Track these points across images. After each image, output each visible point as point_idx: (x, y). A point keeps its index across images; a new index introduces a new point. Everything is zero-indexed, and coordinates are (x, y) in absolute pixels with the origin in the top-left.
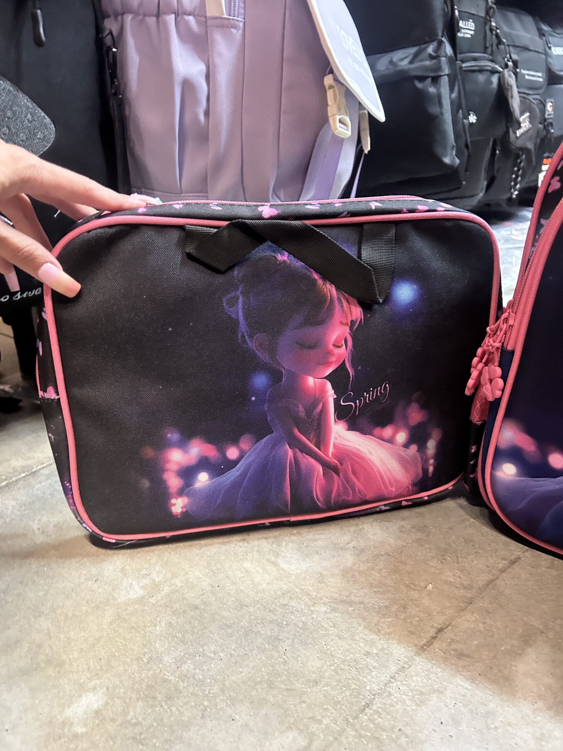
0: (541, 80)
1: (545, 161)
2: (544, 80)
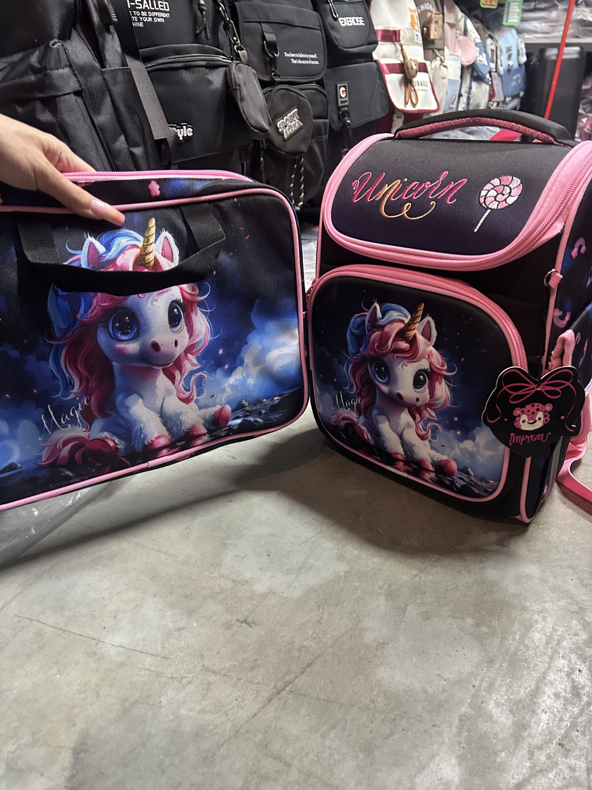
0: (317, 63)
2: (322, 62)
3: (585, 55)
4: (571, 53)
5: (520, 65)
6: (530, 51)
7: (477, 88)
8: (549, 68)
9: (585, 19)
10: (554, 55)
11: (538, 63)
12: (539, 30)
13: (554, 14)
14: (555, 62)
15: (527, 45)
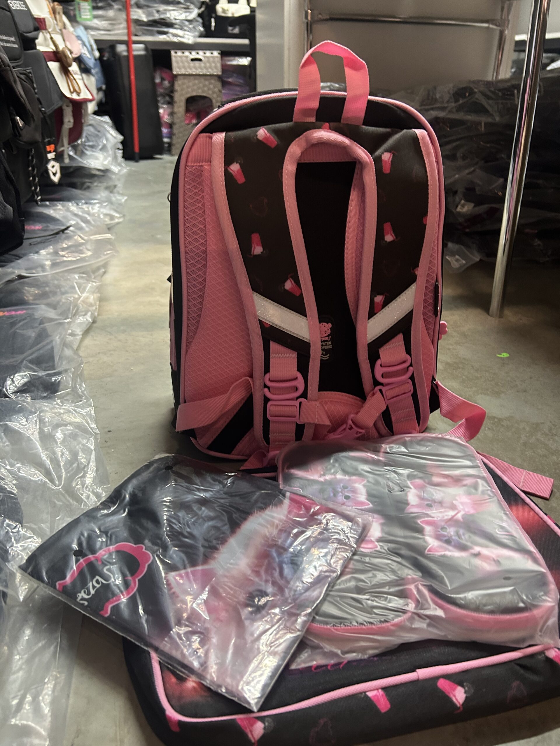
0: (16, 46)
1: (48, 148)
2: (20, 46)
3: (150, 52)
4: (138, 50)
5: (96, 60)
6: (100, 47)
7: (87, 80)
8: (124, 63)
9: (140, 19)
10: (124, 51)
11: (113, 59)
12: (101, 28)
13: (111, 13)
14: (128, 57)
15: (97, 41)
